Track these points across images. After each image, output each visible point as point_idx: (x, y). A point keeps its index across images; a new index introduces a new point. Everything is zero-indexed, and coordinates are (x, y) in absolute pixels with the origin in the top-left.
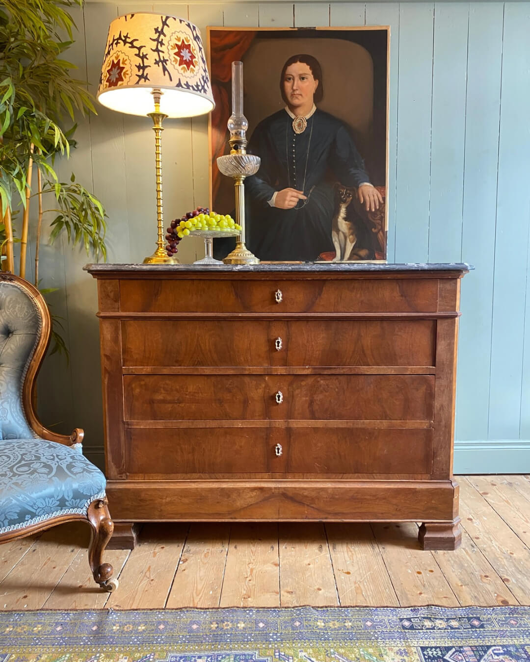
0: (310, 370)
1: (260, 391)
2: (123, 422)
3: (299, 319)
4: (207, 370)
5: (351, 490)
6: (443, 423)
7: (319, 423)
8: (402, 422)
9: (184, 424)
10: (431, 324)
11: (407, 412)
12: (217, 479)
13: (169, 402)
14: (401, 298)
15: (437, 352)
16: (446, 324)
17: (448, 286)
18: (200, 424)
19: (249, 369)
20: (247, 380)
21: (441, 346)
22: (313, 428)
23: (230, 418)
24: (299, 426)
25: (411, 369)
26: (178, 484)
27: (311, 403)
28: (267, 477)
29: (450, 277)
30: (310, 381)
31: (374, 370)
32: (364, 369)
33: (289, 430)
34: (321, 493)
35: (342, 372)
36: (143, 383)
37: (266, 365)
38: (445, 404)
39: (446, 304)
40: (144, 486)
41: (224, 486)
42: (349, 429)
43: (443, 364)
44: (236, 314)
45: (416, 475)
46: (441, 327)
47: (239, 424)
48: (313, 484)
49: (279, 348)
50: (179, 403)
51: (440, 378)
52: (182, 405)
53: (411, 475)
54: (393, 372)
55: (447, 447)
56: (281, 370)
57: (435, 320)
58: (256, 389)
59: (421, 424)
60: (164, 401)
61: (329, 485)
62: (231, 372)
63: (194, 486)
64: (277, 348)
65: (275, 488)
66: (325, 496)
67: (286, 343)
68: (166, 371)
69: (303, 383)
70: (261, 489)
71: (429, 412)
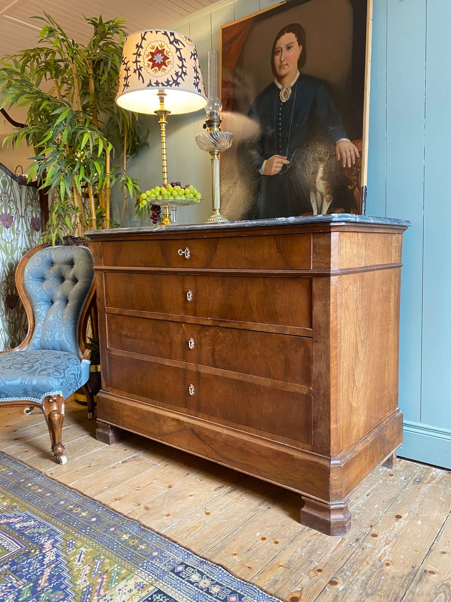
0: (211, 321)
1: (180, 336)
2: (107, 348)
3: (202, 274)
4: (147, 314)
5: (240, 440)
6: (322, 392)
7: (219, 372)
8: (284, 383)
9: (137, 356)
10: (308, 282)
11: (287, 374)
12: (156, 406)
13: (130, 337)
14: (278, 254)
15: (314, 313)
16: (322, 283)
17: (322, 241)
18: (146, 358)
19: (172, 316)
20: (171, 325)
21: (317, 307)
22: (215, 375)
23: (162, 357)
24: (205, 372)
25: (290, 329)
26: (133, 403)
27: (214, 351)
28: (185, 412)
29: (321, 231)
30: (212, 331)
31: (258, 326)
32: (250, 325)
33: (198, 373)
34: (217, 437)
35: (234, 325)
36: (116, 320)
37: (182, 314)
38: (323, 371)
39: (321, 261)
40: (115, 399)
41: (157, 411)
42: (240, 381)
43: (319, 327)
44: (161, 269)
45: (298, 442)
46: (317, 285)
47: (167, 362)
48: (214, 427)
49: (190, 299)
50: (135, 339)
51: (317, 342)
52: (136, 341)
53: (294, 441)
54: (274, 331)
55: (327, 419)
56: (191, 319)
57: (309, 279)
58: (178, 334)
59: (301, 388)
60: (126, 336)
61: (225, 432)
62: (161, 318)
63: (141, 406)
64: (188, 299)
65: (187, 423)
66: (220, 440)
67: (195, 296)
68: (126, 313)
69: (207, 333)
70: (178, 420)
71: (307, 378)
